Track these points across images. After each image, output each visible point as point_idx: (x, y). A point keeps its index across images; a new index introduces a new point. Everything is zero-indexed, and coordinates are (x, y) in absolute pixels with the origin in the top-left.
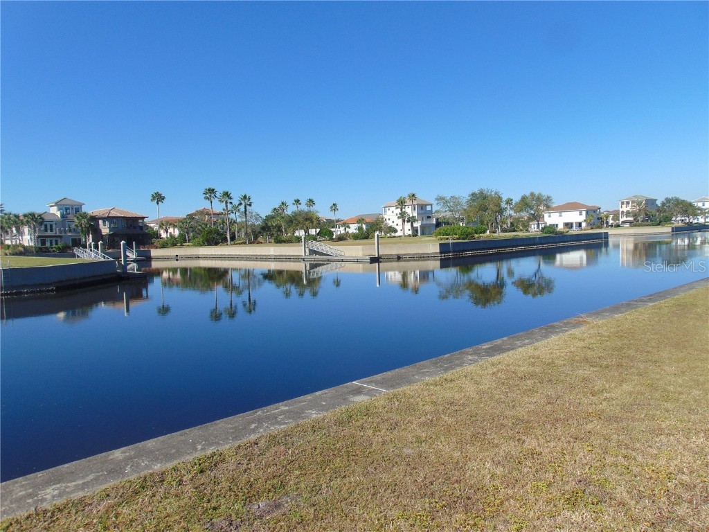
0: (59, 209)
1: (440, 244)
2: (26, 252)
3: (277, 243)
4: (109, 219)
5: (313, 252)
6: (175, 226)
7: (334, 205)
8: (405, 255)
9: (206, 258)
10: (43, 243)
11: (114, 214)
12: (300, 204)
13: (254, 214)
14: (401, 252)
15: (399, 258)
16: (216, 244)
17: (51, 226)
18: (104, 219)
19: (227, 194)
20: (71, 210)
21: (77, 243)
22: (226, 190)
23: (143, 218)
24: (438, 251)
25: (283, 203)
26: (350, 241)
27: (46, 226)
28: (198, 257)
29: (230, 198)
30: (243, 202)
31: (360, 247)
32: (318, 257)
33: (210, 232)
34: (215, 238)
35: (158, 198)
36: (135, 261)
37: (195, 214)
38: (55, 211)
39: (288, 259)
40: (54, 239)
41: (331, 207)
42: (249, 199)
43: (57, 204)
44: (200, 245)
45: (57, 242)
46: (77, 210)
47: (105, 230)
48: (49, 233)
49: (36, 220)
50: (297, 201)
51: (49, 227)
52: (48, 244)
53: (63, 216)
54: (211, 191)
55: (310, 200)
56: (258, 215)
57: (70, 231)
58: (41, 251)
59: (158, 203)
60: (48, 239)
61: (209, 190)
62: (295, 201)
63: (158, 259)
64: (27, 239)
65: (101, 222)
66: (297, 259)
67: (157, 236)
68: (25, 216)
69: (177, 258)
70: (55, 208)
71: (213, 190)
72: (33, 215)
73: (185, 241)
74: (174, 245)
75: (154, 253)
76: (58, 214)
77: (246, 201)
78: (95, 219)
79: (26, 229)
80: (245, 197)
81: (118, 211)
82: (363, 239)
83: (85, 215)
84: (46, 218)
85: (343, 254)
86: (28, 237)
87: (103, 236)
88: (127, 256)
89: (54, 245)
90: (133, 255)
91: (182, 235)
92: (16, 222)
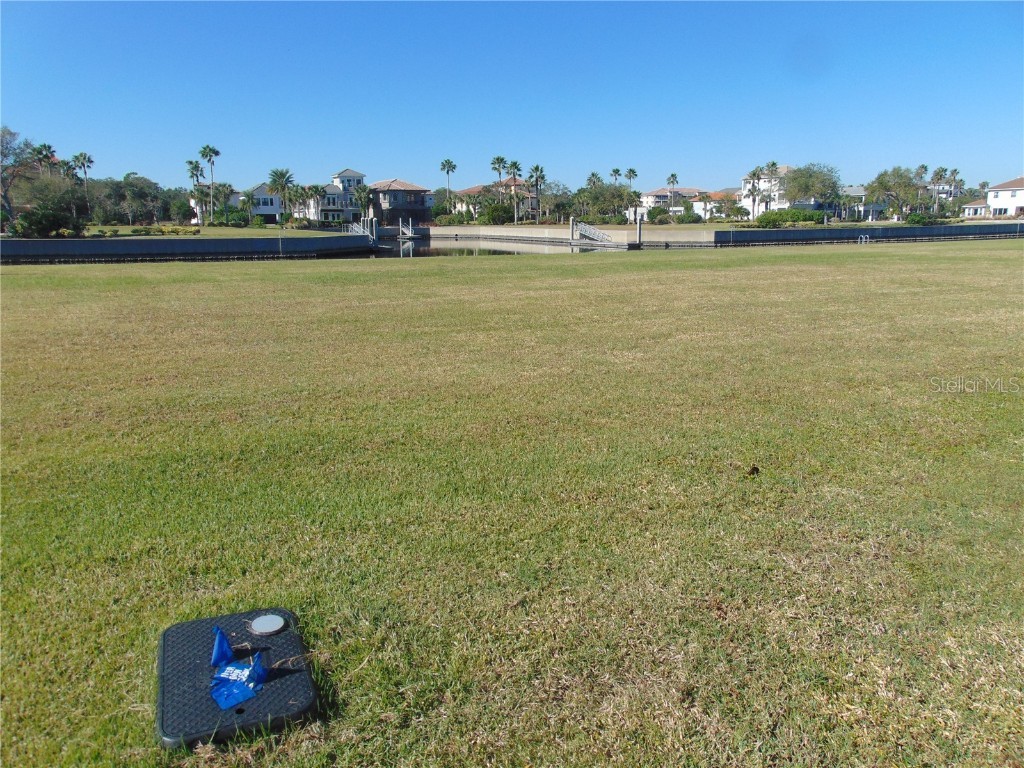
0: (343, 182)
1: (717, 233)
2: (310, 225)
4: (393, 194)
5: (583, 236)
6: (462, 201)
7: (672, 175)
8: (674, 242)
9: (486, 238)
10: (326, 217)
11: (395, 187)
12: (620, 175)
14: (670, 239)
15: (667, 246)
16: (503, 223)
17: (334, 199)
18: (384, 192)
19: (515, 165)
20: (352, 181)
21: (356, 218)
22: (515, 160)
23: (425, 191)
24: (713, 240)
25: (593, 175)
27: (329, 199)
28: (478, 238)
29: (519, 170)
30: (534, 174)
33: (496, 209)
34: (502, 215)
35: (449, 166)
36: (410, 239)
37: (493, 186)
38: (337, 183)
39: (560, 242)
40: (336, 213)
42: (542, 172)
43: (340, 176)
44: (485, 224)
45: (338, 216)
46: (359, 182)
47: (385, 205)
48: (331, 207)
49: (319, 192)
50: (616, 172)
51: (331, 201)
52: (330, 219)
53: (344, 188)
54: (500, 160)
57: (351, 204)
58: (324, 226)
59: (448, 172)
60: (330, 213)
61: (498, 159)
62: (614, 171)
63: (438, 238)
64: (312, 213)
65: (381, 195)
66: (565, 243)
67: (445, 212)
68: (310, 188)
69: (456, 238)
70: (338, 180)
71: (502, 159)
72: (316, 188)
73: (472, 218)
74: (461, 223)
75: (434, 231)
76: (341, 186)
77: (538, 173)
78: (375, 192)
79: (312, 202)
80: (537, 168)
81: (400, 184)
83: (364, 189)
84: (328, 191)
85: (610, 239)
86: (312, 210)
87: (382, 211)
88: (404, 234)
89: (336, 220)
90: (409, 233)
91: (469, 211)
92: (303, 195)
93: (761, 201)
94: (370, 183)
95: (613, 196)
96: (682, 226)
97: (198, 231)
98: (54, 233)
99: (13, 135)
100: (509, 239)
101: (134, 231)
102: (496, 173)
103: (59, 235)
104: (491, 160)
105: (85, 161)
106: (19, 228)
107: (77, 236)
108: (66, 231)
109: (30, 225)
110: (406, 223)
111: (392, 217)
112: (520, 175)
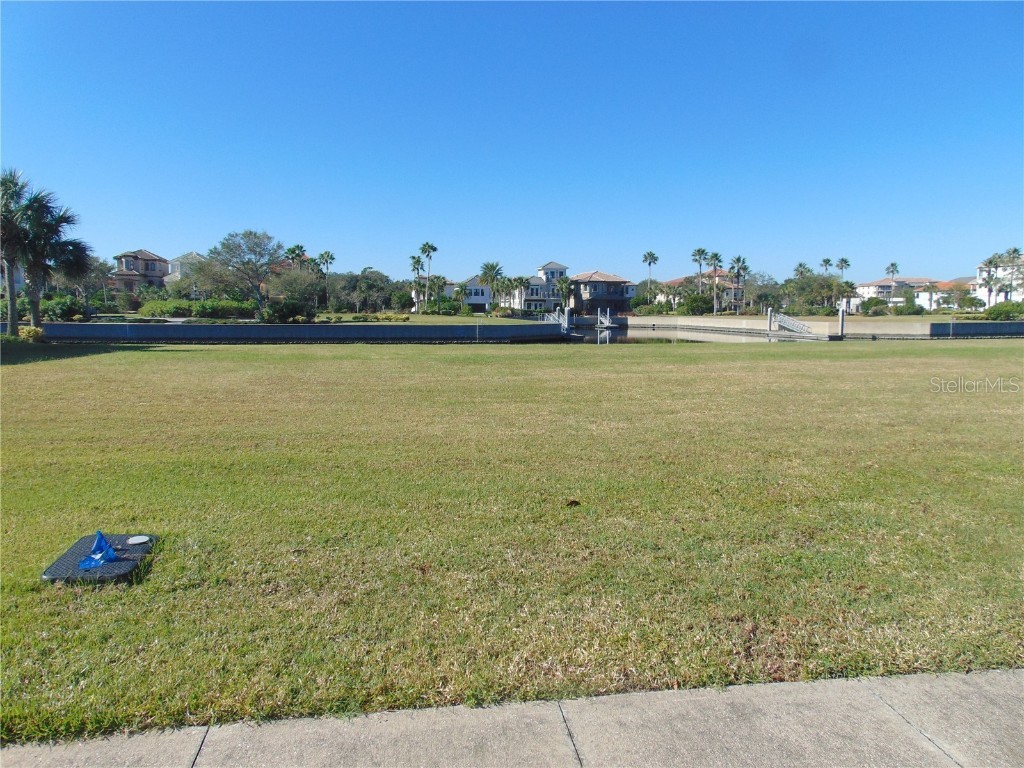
0: (546, 274)
1: (933, 325)
2: (513, 314)
4: (593, 285)
6: (662, 292)
7: (892, 265)
8: (882, 334)
10: (529, 306)
11: (597, 278)
12: (831, 265)
15: (874, 338)
16: (701, 314)
17: (537, 290)
18: (586, 284)
19: (716, 257)
20: (555, 273)
22: (716, 251)
23: (625, 282)
27: (532, 289)
28: (675, 328)
29: (720, 261)
30: (735, 265)
33: (695, 300)
34: (701, 305)
35: (651, 258)
36: (608, 328)
38: (541, 275)
39: (758, 333)
40: (538, 303)
41: (888, 269)
42: (744, 262)
43: (544, 268)
44: (684, 314)
45: (541, 305)
46: (561, 274)
47: (586, 295)
48: (535, 297)
49: (524, 283)
50: (827, 262)
51: (535, 291)
52: (533, 308)
53: (547, 278)
54: (701, 252)
55: (843, 260)
57: (553, 295)
58: (526, 314)
59: (650, 264)
60: (533, 303)
61: (699, 251)
62: (824, 261)
63: (636, 327)
64: (517, 302)
65: (582, 286)
67: (646, 302)
68: (515, 280)
69: (654, 327)
70: (542, 272)
71: (703, 251)
72: (521, 279)
73: (671, 309)
74: (660, 313)
75: (631, 320)
76: (544, 278)
77: (740, 264)
78: (577, 283)
79: (517, 292)
80: (738, 260)
81: (601, 275)
83: (566, 280)
84: (532, 282)
86: (517, 300)
87: (583, 301)
88: (602, 323)
89: (538, 309)
90: (607, 322)
91: (668, 302)
92: (509, 287)
93: (1000, 291)
94: (572, 275)
95: (822, 287)
96: (900, 317)
97: (408, 319)
98: (291, 319)
99: (269, 238)
100: (705, 330)
101: (355, 318)
102: (697, 264)
103: (295, 321)
104: (691, 252)
105: (328, 258)
106: (266, 315)
107: (309, 322)
108: (300, 318)
109: (274, 313)
110: (604, 312)
111: (592, 306)
112: (721, 267)
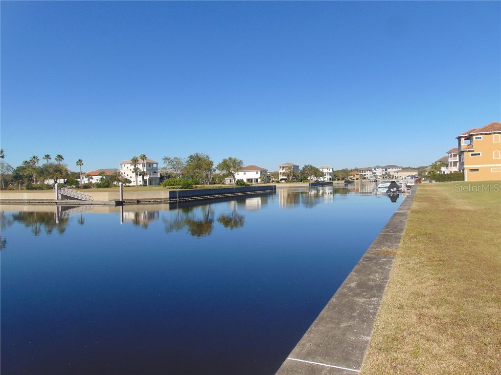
1: (170, 193)
3: (28, 189)
5: (64, 197)
7: (80, 160)
8: (143, 199)
12: (50, 158)
13: (5, 165)
14: (140, 197)
15: (138, 202)
24: (168, 197)
25: (34, 157)
26: (93, 189)
31: (107, 193)
32: (69, 201)
39: (42, 202)
41: (77, 162)
50: (47, 157)
55: (59, 156)
56: (9, 166)
62: (46, 156)
66: (50, 202)
82: (105, 187)
85: (92, 199)
93: (140, 175)
